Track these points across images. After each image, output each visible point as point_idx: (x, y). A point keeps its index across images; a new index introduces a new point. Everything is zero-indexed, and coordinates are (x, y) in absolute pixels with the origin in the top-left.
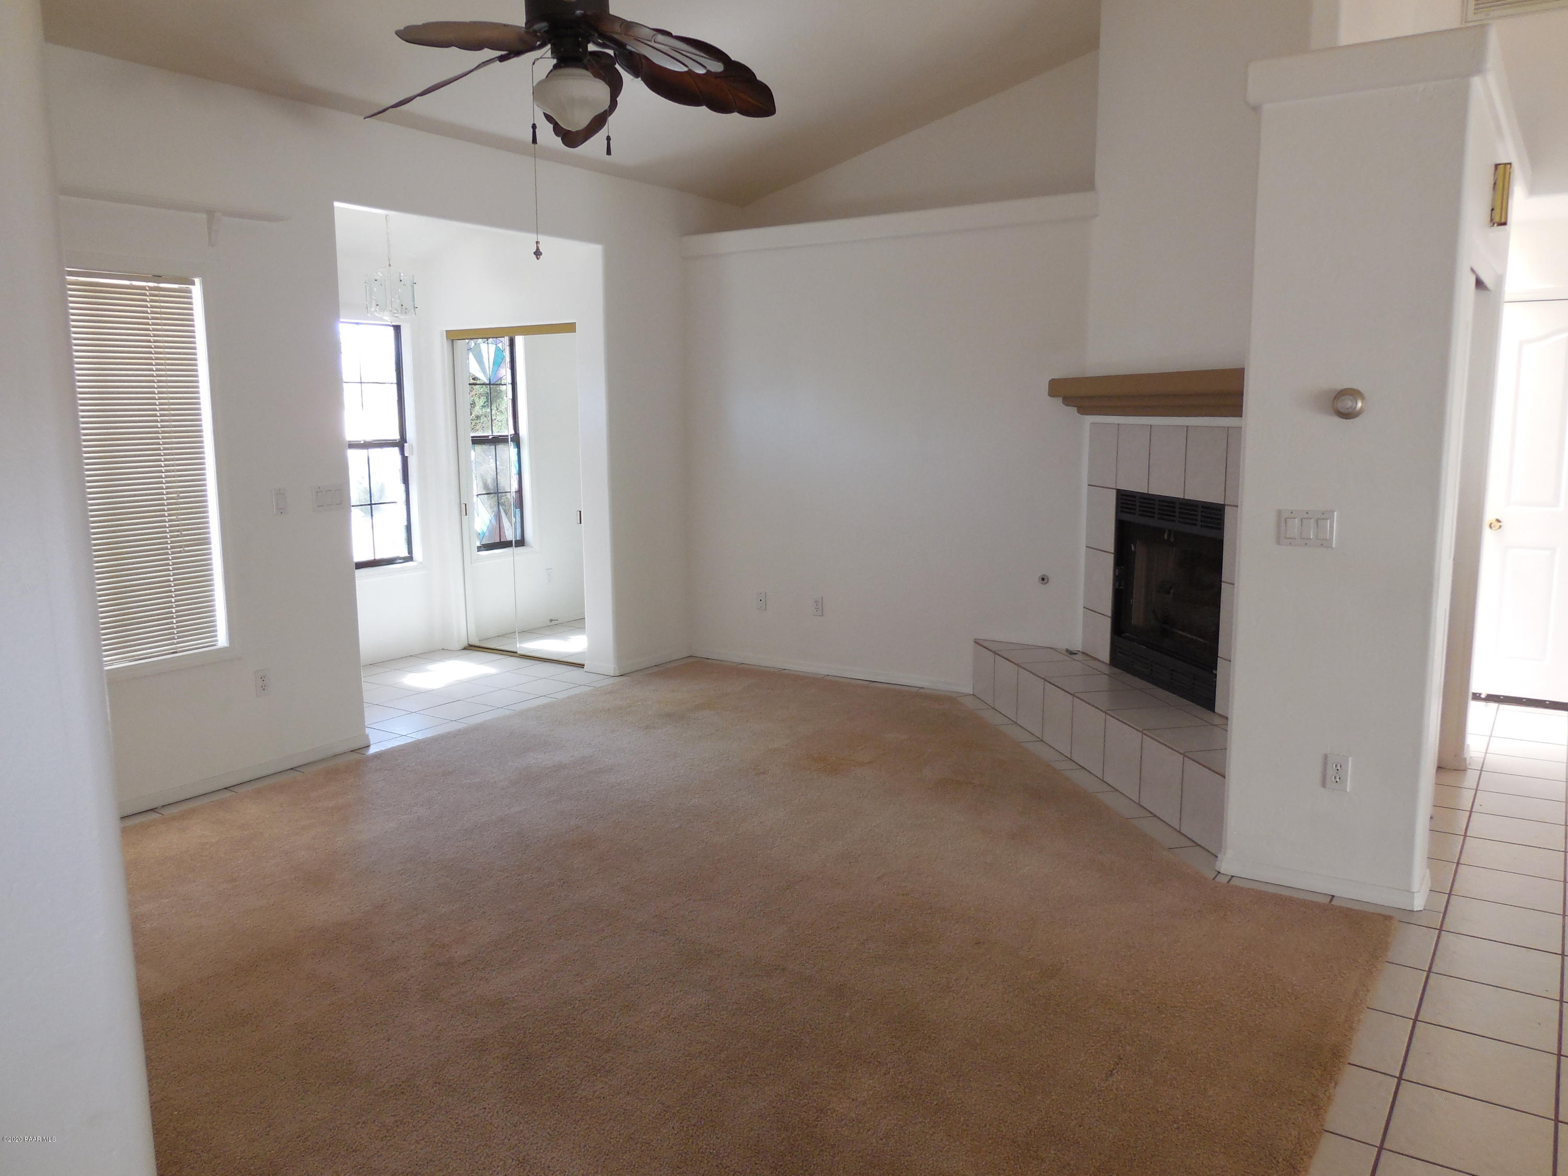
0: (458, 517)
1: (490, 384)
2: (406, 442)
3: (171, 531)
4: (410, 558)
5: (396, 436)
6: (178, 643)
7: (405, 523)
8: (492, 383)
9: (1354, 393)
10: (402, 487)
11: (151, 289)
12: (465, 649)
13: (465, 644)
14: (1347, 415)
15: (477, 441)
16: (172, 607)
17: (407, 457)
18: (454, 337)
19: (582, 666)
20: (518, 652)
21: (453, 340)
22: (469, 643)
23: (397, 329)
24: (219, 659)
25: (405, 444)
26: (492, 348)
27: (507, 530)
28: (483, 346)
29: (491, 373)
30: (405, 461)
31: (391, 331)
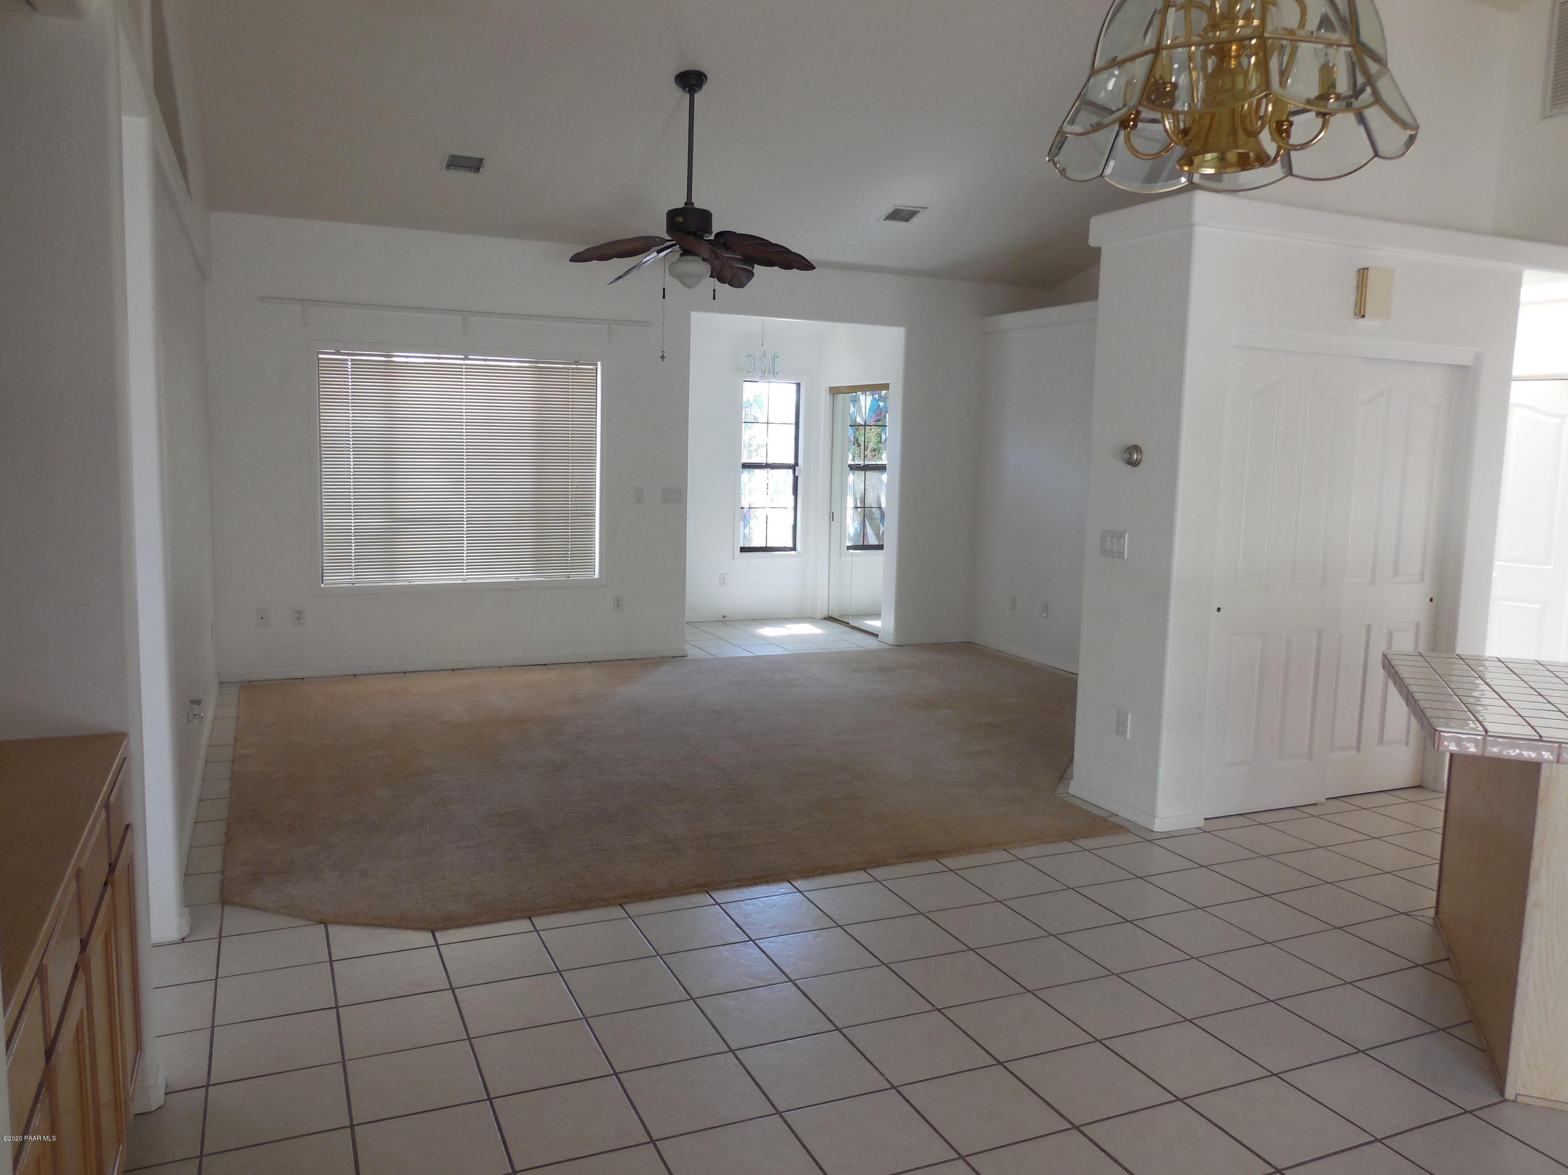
0: (828, 522)
1: (865, 425)
2: (798, 466)
3: (571, 507)
4: (794, 549)
5: (792, 462)
6: (571, 572)
7: (792, 523)
8: (867, 424)
9: (1137, 448)
10: (792, 497)
11: (573, 369)
12: (825, 619)
13: (827, 616)
14: (1134, 464)
15: (853, 468)
16: (568, 551)
17: (797, 476)
18: (835, 391)
19: (877, 636)
20: (850, 624)
21: (834, 394)
22: (829, 615)
23: (798, 385)
24: (591, 585)
25: (797, 468)
26: (869, 398)
27: (870, 536)
28: (862, 397)
29: (867, 416)
30: (796, 479)
31: (795, 386)
